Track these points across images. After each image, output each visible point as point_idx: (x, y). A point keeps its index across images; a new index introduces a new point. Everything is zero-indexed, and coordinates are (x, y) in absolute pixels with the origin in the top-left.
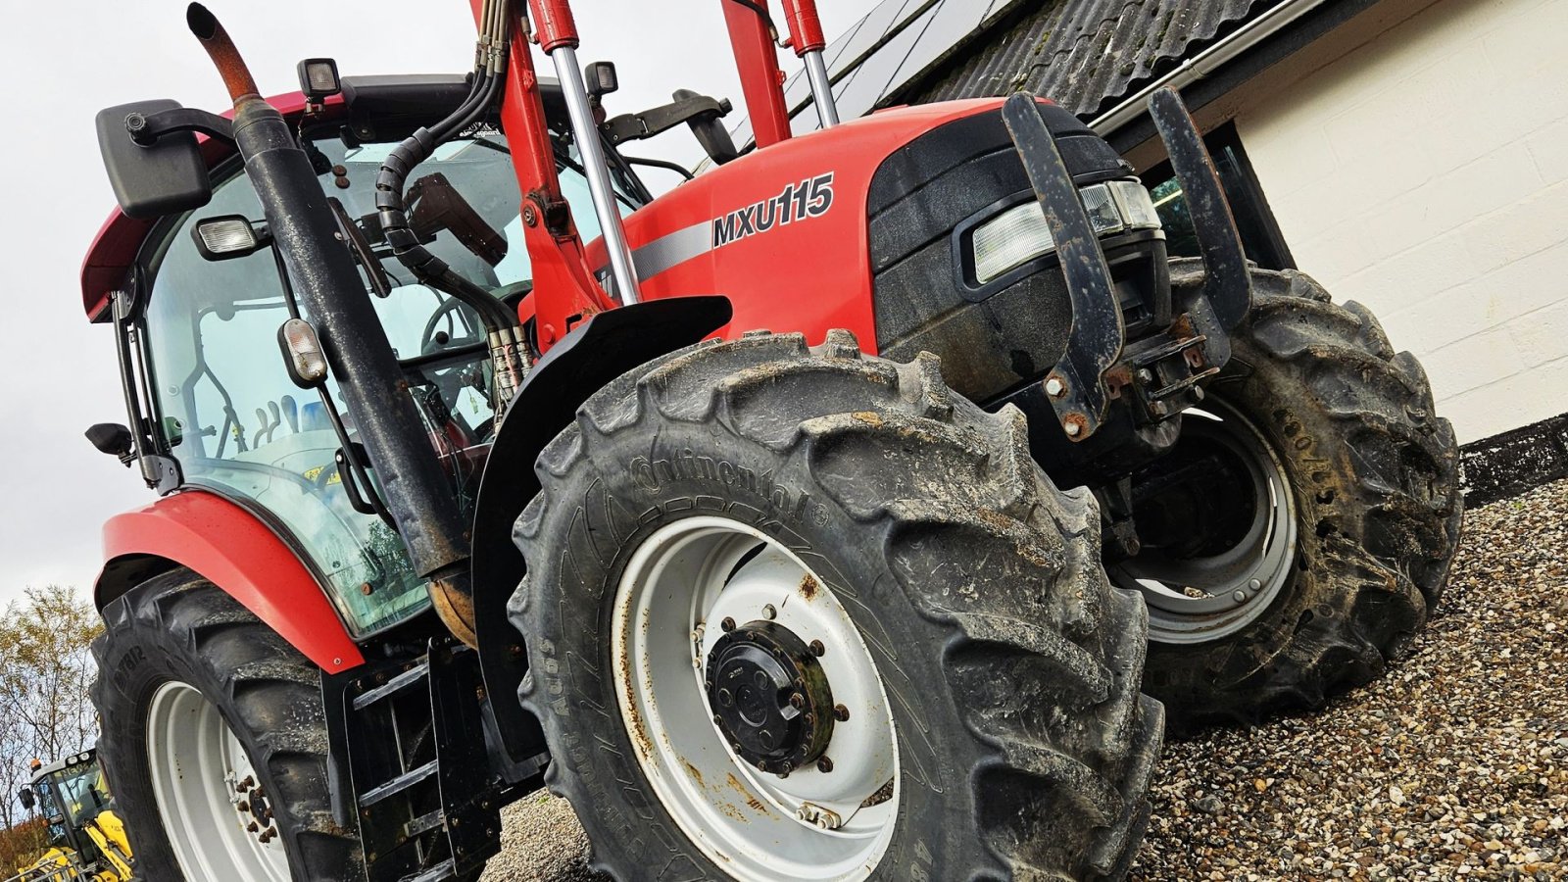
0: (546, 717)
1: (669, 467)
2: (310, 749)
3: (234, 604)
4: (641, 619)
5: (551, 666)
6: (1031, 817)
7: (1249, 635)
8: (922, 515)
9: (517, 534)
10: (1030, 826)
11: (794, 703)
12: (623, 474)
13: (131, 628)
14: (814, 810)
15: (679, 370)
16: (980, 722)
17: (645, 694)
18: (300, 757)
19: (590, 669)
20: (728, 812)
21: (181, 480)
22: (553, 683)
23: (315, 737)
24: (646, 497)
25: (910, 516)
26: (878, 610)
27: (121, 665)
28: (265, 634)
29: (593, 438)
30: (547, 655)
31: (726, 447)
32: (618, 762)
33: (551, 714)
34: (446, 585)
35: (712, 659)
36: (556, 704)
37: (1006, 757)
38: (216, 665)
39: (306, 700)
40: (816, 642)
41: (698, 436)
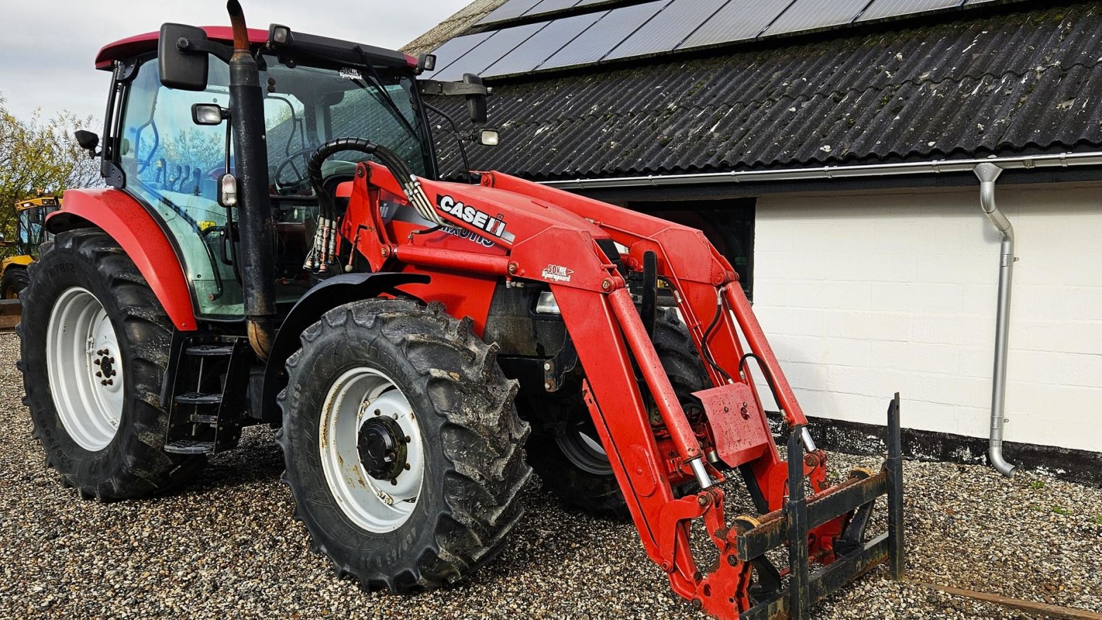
0: (286, 413)
1: (376, 352)
2: (156, 362)
3: (137, 271)
4: (342, 392)
5: (297, 395)
6: (454, 535)
7: (609, 479)
8: (458, 422)
9: (303, 336)
10: (453, 538)
11: (390, 457)
12: (357, 343)
13: (72, 254)
14: (384, 494)
15: (395, 318)
16: (449, 499)
17: (333, 422)
18: (150, 364)
19: (313, 403)
20: (349, 482)
21: (124, 185)
22: (295, 402)
23: (160, 357)
24: (363, 355)
25: (453, 421)
26: (430, 446)
27: (56, 266)
28: (150, 294)
29: (350, 322)
30: (297, 390)
31: (400, 359)
32: (310, 445)
33: (288, 413)
34: (257, 325)
35: (365, 423)
36: (293, 410)
37: (452, 514)
38: (120, 301)
39: (162, 337)
40: (408, 437)
41: (392, 349)
